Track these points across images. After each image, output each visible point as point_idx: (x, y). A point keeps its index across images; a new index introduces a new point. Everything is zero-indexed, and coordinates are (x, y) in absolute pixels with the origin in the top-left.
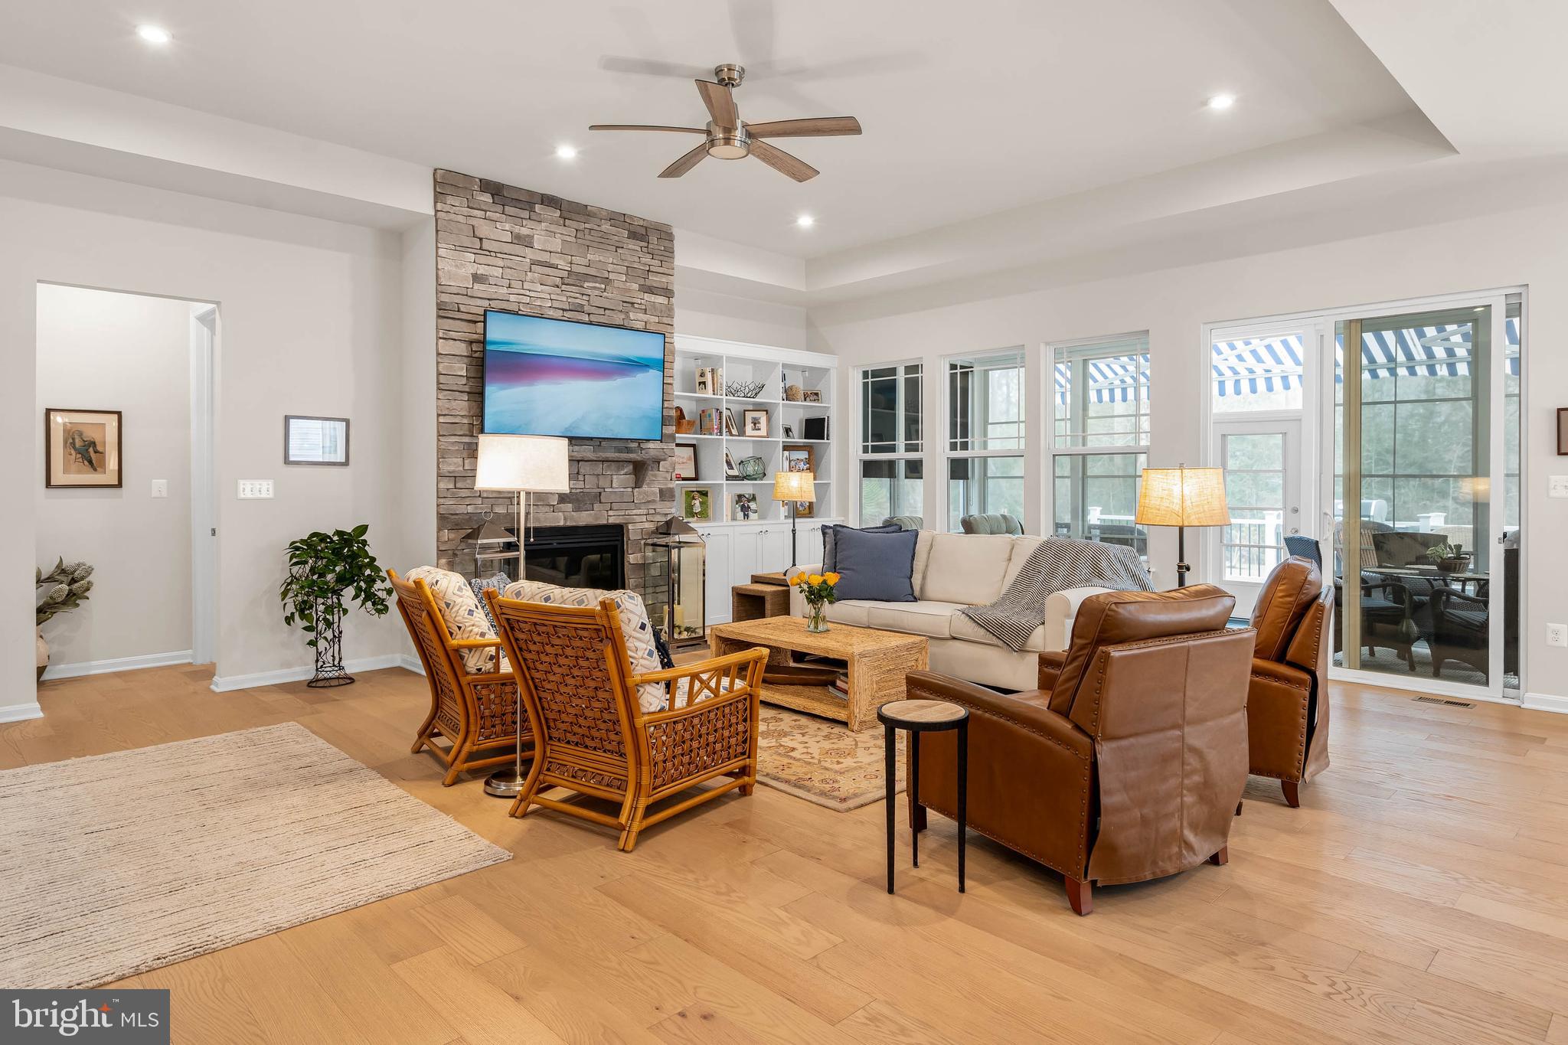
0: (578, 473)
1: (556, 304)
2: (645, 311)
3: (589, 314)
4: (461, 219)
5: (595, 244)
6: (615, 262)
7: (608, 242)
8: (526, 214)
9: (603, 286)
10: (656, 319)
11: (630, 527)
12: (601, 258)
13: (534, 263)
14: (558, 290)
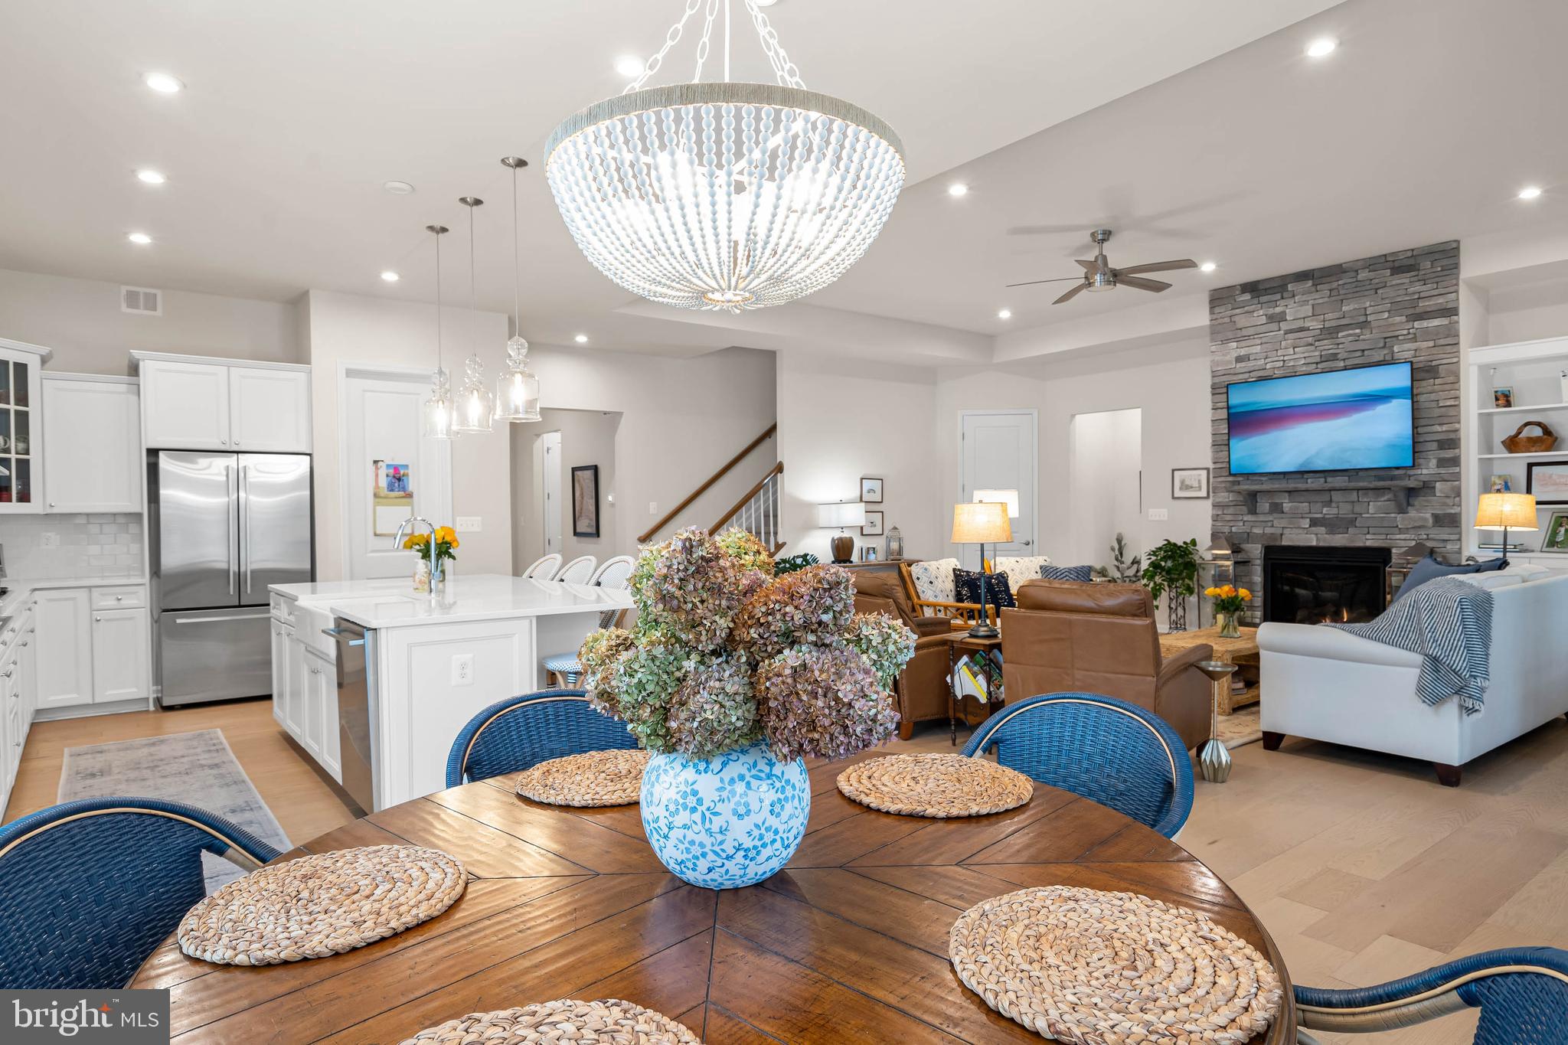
0: (1331, 501)
1: (1309, 360)
2: (1414, 339)
3: (1344, 360)
4: (1227, 320)
5: (1350, 296)
6: (1372, 304)
7: (1364, 288)
8: (1278, 296)
9: (1358, 331)
10: (1431, 344)
11: (1394, 551)
12: (1356, 306)
13: (1287, 332)
14: (1313, 348)
